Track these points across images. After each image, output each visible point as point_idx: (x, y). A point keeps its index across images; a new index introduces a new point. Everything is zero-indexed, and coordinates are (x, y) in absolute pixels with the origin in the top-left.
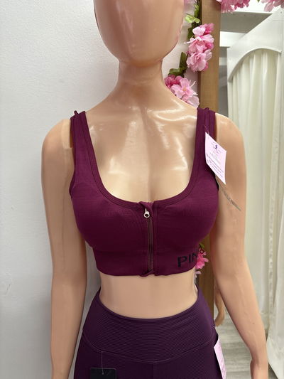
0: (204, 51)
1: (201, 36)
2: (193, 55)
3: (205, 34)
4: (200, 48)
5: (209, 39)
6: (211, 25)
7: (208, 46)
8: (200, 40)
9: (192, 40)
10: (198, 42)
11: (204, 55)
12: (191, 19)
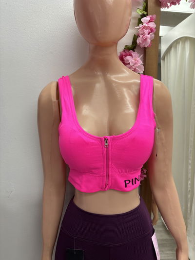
0: (149, 34)
1: (147, 23)
2: (141, 36)
4: (146, 32)
5: (152, 25)
6: (154, 16)
7: (151, 30)
9: (141, 25)
10: (144, 27)
11: (149, 36)
12: (140, 12)
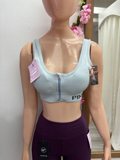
0: (87, 15)
1: (86, 9)
2: (82, 17)
3: (87, 8)
4: (85, 14)
5: (89, 10)
6: (90, 5)
7: (89, 13)
8: (86, 11)
9: (82, 10)
10: (84, 12)
11: (87, 17)
12: (82, 2)
